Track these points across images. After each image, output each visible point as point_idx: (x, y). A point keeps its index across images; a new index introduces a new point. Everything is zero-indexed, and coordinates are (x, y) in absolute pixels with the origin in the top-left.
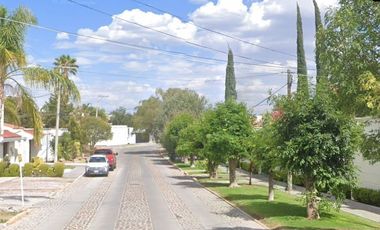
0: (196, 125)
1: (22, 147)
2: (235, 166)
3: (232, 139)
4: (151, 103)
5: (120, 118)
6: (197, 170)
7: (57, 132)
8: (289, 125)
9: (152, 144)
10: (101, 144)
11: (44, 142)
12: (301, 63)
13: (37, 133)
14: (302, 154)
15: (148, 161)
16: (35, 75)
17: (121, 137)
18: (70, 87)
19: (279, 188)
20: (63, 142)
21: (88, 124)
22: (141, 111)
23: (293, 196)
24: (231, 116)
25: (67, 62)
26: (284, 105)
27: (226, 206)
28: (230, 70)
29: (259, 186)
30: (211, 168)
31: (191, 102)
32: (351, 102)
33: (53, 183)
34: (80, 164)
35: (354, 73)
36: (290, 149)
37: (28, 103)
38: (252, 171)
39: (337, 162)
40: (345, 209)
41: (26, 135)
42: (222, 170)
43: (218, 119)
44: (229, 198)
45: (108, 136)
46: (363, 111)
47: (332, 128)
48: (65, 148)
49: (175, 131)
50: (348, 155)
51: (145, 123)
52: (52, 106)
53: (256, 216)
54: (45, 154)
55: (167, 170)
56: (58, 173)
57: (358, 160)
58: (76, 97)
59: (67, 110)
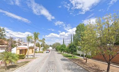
0: (60, 47)
1: (38, 50)
2: (64, 51)
3: (64, 49)
4: (54, 44)
5: (50, 46)
6: (60, 52)
7: (43, 48)
8: (70, 47)
9: (54, 49)
10: (48, 49)
11: (41, 49)
12: (71, 40)
13: (40, 48)
14: (71, 50)
15: (54, 51)
16: (40, 41)
17: (51, 48)
18: (44, 42)
19: (69, 54)
20: (43, 49)
21: (46, 47)
22: (53, 45)
23: (70, 55)
24: (64, 46)
25: (44, 39)
26: (70, 45)
27: (63, 56)
28: (63, 41)
29: (67, 54)
30: (61, 52)
31: (59, 44)
32: (77, 44)
33: (42, 54)
34: (45, 52)
35: (77, 41)
36: (70, 50)
37: (39, 44)
38: (66, 52)
39: (75, 51)
40: (76, 56)
41: (39, 48)
42: (62, 52)
43: (62, 46)
44: (63, 55)
45: (49, 48)
46: (78, 45)
47: (75, 47)
48: (44, 50)
49: (57, 47)
50: (76, 50)
51: (53, 46)
52: (42, 44)
53: (66, 57)
54: (41, 50)
55: (56, 52)
56: (43, 53)
57: (78, 51)
58: (45, 43)
59: (44, 45)
